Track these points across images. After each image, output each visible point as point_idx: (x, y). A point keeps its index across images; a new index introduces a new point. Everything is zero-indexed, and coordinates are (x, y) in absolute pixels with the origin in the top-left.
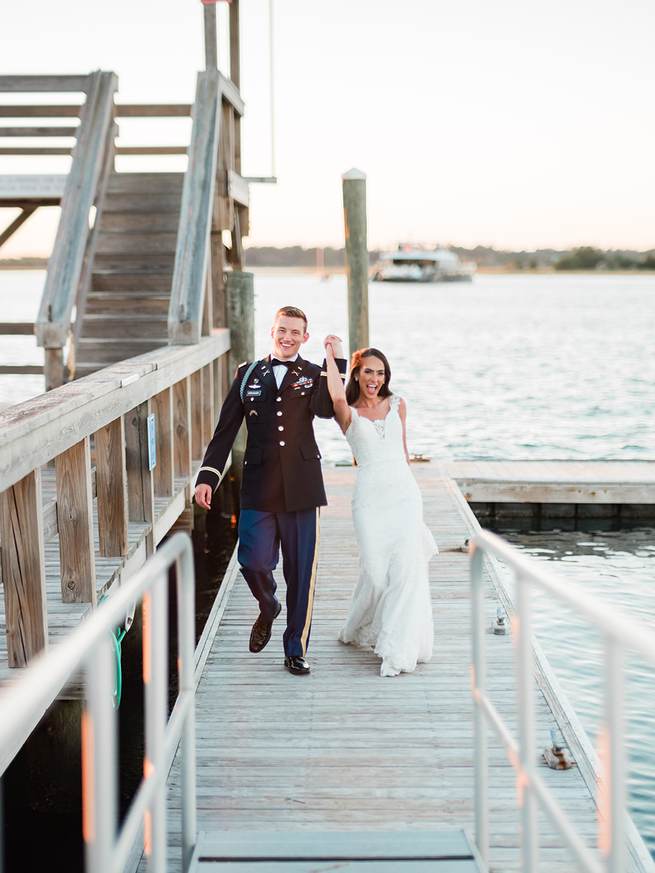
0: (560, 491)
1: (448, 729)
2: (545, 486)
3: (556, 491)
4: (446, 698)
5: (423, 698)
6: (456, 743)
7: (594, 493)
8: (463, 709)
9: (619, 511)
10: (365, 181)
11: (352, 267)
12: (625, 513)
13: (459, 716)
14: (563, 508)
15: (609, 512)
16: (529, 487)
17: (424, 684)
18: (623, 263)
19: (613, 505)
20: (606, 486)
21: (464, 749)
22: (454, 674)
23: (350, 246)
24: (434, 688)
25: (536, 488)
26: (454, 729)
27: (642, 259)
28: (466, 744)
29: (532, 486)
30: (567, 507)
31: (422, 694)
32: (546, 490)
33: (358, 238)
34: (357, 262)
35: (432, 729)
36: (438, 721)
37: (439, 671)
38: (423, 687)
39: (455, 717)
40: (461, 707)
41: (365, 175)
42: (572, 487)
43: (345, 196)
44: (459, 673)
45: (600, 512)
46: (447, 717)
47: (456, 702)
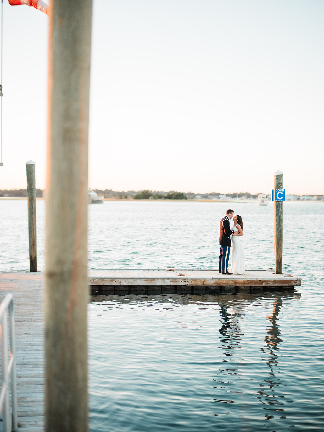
0: (108, 281)
1: (26, 371)
2: (102, 279)
3: (106, 281)
4: (31, 359)
5: (22, 359)
6: (28, 376)
7: (121, 282)
8: (35, 363)
9: (130, 288)
10: (35, 165)
11: (29, 197)
12: (133, 289)
13: (33, 365)
14: (109, 287)
15: (126, 289)
16: (96, 279)
17: (24, 354)
18: (159, 196)
19: (128, 286)
20: (125, 279)
21: (30, 378)
22: (38, 349)
23: (29, 189)
24: (28, 355)
25: (99, 280)
26: (29, 371)
27: (166, 195)
28: (31, 376)
29: (97, 279)
30: (111, 287)
31: (22, 358)
32: (103, 281)
33: (32, 186)
34: (31, 195)
35: (20, 371)
36: (24, 368)
37: (32, 349)
38: (24, 355)
39: (31, 366)
40: (35, 362)
41: (35, 163)
42: (113, 280)
43: (27, 170)
44: (40, 349)
45: (123, 289)
46: (28, 366)
47: (34, 360)
